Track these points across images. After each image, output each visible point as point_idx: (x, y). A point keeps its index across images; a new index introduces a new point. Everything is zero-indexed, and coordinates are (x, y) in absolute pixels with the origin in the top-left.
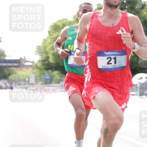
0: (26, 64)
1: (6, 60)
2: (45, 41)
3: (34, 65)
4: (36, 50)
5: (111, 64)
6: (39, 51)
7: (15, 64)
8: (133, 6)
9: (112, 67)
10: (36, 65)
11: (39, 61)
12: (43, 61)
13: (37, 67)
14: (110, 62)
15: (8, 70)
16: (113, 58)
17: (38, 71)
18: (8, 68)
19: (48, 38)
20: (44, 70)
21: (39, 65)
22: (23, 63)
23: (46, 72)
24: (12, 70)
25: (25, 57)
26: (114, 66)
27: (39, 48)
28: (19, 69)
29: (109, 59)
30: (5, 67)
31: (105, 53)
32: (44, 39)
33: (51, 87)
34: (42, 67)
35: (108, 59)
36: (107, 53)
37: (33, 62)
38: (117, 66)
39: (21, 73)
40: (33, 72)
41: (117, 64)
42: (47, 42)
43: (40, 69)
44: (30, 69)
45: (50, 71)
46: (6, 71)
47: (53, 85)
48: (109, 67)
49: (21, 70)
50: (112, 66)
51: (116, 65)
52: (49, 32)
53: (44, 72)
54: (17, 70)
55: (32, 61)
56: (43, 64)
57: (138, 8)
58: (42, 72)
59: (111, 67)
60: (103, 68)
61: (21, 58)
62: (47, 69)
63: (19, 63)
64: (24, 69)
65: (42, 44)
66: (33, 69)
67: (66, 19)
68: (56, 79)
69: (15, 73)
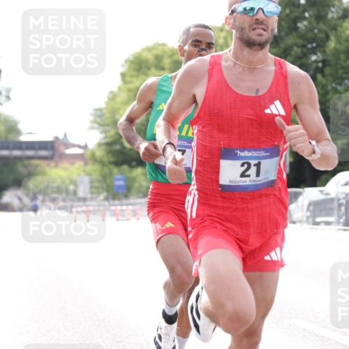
0: (69, 151)
1: (21, 143)
2: (113, 97)
3: (88, 154)
4: (92, 118)
5: (249, 176)
6: (98, 120)
7: (43, 153)
8: (323, 13)
9: (250, 183)
10: (93, 155)
11: (100, 145)
12: (109, 144)
13: (94, 159)
14: (247, 173)
15: (26, 167)
16: (255, 165)
17: (97, 167)
18: (26, 162)
19: (119, 89)
20: (112, 167)
21: (100, 153)
22: (62, 149)
23: (115, 170)
24: (37, 166)
25: (65, 135)
26: (254, 181)
27: (99, 113)
28: (52, 164)
29: (246, 166)
30: (20, 158)
31: (238, 152)
32: (111, 92)
33: (128, 205)
34: (106, 159)
35: (243, 165)
36: (242, 154)
37: (85, 147)
38: (260, 181)
39: (56, 173)
40: (85, 171)
41: (261, 177)
42: (119, 100)
43: (102, 163)
44: (79, 164)
45: (125, 167)
46: (21, 169)
47: (132, 200)
48: (244, 184)
49: (56, 166)
50: (250, 181)
51: (258, 178)
52: (123, 75)
53: (110, 169)
54: (48, 165)
55: (83, 144)
56: (110, 152)
57: (333, 17)
58: (106, 169)
59: (247, 183)
60: (231, 184)
61: (57, 138)
62: (118, 164)
63: (51, 150)
64: (65, 164)
65: (107, 103)
66: (86, 164)
67: (164, 45)
68: (141, 186)
69: (43, 173)
